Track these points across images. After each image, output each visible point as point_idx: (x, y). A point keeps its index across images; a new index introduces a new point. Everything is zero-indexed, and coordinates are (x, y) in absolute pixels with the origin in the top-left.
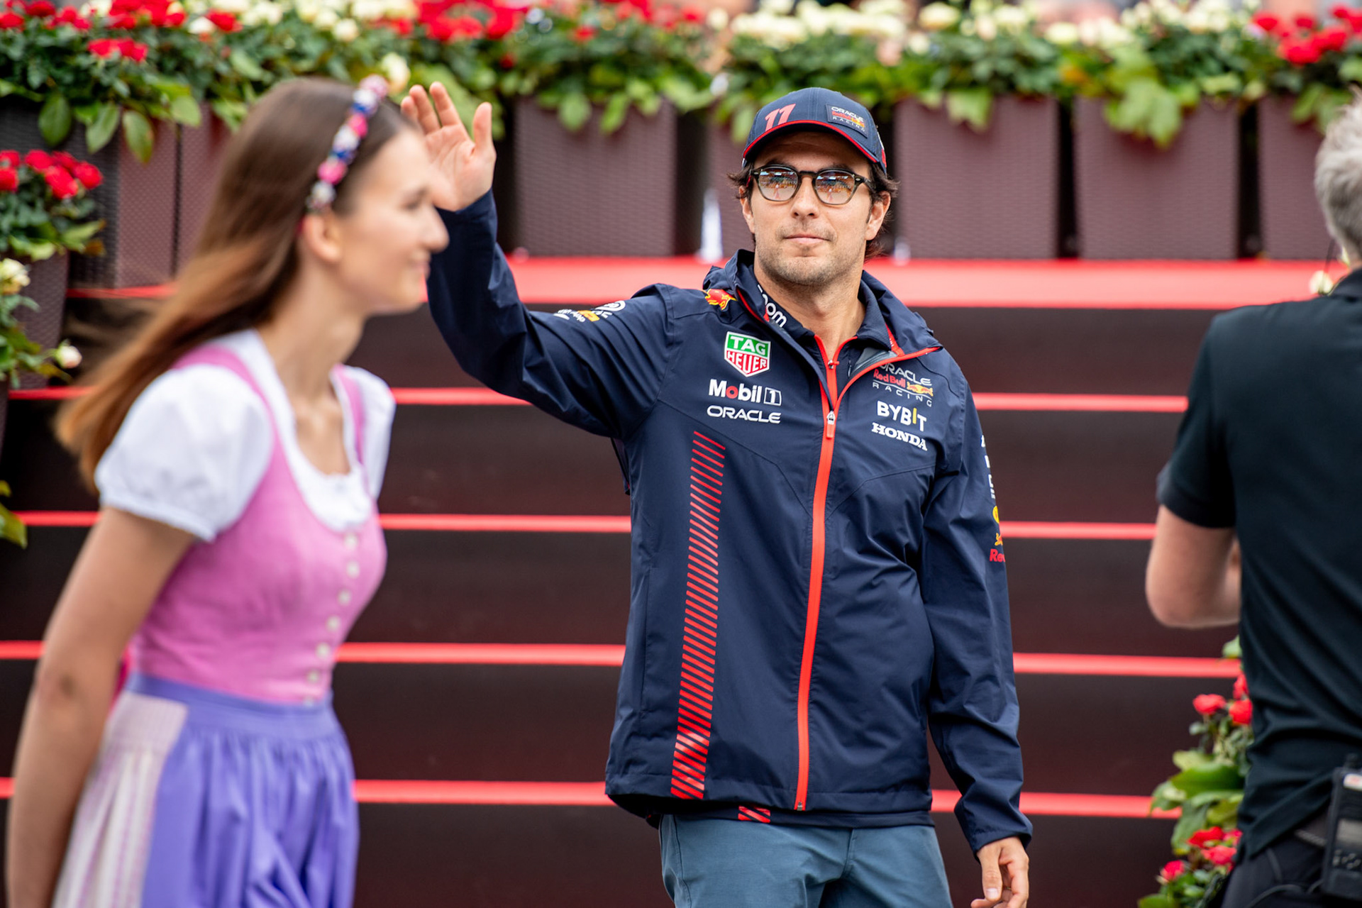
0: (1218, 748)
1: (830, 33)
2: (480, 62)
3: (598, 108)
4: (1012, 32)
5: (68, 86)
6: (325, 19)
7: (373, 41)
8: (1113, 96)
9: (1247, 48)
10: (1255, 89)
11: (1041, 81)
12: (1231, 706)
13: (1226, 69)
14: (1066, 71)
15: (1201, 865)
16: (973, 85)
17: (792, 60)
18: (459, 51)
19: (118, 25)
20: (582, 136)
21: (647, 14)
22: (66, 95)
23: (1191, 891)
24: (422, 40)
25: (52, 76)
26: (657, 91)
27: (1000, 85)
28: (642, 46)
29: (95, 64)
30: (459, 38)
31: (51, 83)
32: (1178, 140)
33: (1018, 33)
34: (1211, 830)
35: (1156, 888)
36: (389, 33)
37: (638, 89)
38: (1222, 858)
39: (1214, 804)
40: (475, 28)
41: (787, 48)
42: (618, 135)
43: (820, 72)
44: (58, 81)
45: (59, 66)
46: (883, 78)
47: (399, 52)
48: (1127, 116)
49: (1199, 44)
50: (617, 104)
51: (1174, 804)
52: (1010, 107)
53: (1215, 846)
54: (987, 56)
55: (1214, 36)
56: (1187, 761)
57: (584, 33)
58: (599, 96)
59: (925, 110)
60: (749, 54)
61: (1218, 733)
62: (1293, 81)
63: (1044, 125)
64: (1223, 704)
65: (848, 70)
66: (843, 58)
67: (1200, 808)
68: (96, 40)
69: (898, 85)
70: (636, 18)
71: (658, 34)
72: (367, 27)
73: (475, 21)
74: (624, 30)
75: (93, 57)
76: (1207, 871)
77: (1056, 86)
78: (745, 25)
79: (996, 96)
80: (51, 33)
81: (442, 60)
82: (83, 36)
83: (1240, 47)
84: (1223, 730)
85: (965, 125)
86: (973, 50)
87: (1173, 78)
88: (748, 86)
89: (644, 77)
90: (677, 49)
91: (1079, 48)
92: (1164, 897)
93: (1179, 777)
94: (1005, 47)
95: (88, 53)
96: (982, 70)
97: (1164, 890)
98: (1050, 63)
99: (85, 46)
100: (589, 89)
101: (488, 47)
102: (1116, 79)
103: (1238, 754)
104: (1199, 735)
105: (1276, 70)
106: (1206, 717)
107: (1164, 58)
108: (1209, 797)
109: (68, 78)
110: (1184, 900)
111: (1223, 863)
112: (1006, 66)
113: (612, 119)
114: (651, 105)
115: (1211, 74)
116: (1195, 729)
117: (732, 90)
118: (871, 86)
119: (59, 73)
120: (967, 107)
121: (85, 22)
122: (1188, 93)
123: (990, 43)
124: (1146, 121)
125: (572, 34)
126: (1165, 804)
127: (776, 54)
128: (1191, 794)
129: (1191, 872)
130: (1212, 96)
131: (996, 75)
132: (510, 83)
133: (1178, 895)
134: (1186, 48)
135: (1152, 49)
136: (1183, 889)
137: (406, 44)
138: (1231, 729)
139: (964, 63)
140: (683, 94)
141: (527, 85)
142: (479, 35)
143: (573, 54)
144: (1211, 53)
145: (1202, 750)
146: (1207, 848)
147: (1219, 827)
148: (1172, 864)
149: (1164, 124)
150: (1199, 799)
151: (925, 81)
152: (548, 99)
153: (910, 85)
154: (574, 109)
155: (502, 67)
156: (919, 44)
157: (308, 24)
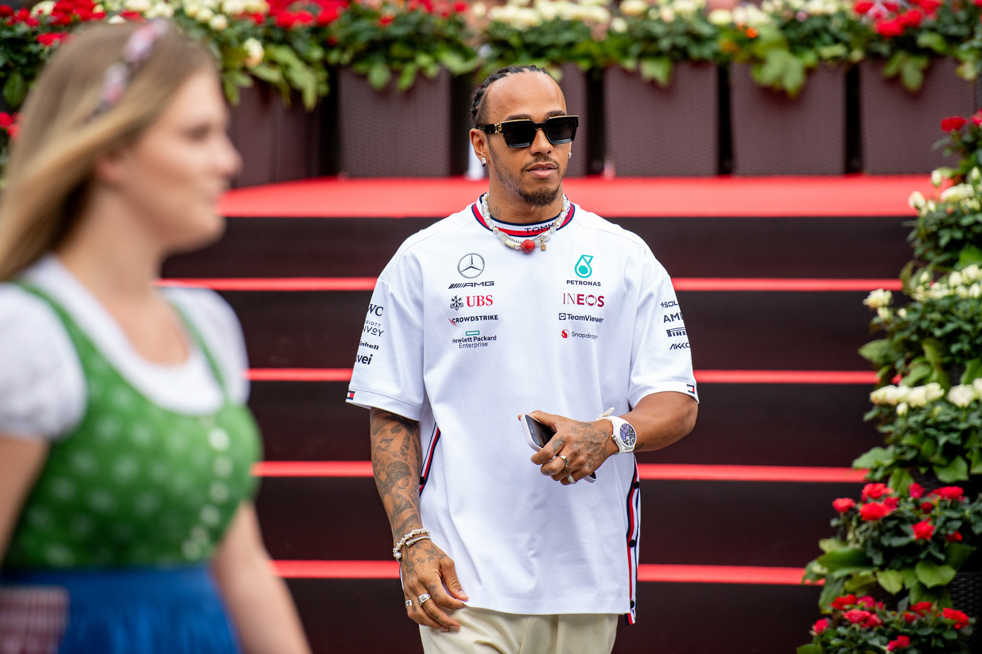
0: (850, 536)
1: (558, 19)
2: (313, 42)
3: (396, 74)
4: (685, 17)
5: (23, 66)
6: (204, 14)
7: (238, 29)
8: (757, 61)
9: (851, 26)
10: (857, 55)
11: (706, 51)
12: (860, 507)
13: (836, 41)
14: (723, 43)
15: (841, 622)
16: (658, 55)
17: (531, 38)
18: (298, 35)
19: (57, 23)
20: (385, 93)
21: (430, 8)
22: (22, 73)
23: (835, 642)
24: (271, 27)
25: (11, 59)
26: (437, 61)
27: (677, 55)
28: (426, 29)
29: (42, 51)
30: (298, 25)
31: (11, 64)
32: (803, 91)
33: (689, 18)
34: (847, 596)
35: (809, 639)
36: (249, 23)
37: (423, 60)
38: (856, 618)
39: (849, 577)
40: (309, 18)
41: (527, 29)
42: (410, 92)
43: (551, 46)
44: (16, 63)
45: (17, 52)
46: (595, 50)
47: (256, 37)
48: (768, 74)
49: (817, 24)
50: (409, 70)
51: (820, 576)
52: (685, 71)
53: (850, 609)
54: (668, 34)
55: (827, 17)
56: (829, 546)
57: (386, 21)
58: (396, 65)
59: (625, 72)
60: (501, 34)
61: (851, 525)
62: (884, 49)
63: (708, 81)
64: (853, 504)
65: (570, 45)
66: (567, 37)
67: (839, 579)
68: (43, 34)
69: (606, 55)
70: (422, 10)
71: (438, 21)
72: (233, 19)
73: (308, 13)
74: (414, 18)
75: (40, 46)
76: (846, 627)
77: (717, 54)
78: (498, 13)
79: (675, 62)
80: (11, 29)
81: (286, 41)
82: (33, 30)
83: (846, 25)
84: (854, 523)
85: (653, 83)
86: (658, 30)
87: (799, 48)
88: (501, 57)
89: (428, 51)
90: (450, 31)
91: (732, 27)
92: (815, 646)
93: (822, 558)
94: (680, 28)
95: (37, 42)
96: (665, 44)
97: (815, 640)
98: (712, 38)
99: (35, 38)
100: (389, 60)
101: (318, 31)
102: (758, 49)
103: (865, 541)
104: (837, 527)
105: (872, 41)
106: (842, 514)
107: (792, 34)
108: (845, 572)
109: (23, 61)
110: (829, 647)
111: (857, 622)
112: (682, 41)
113: (406, 81)
114: (432, 71)
115: (826, 45)
116: (834, 523)
117: (490, 60)
118: (587, 56)
119: (16, 57)
120: (654, 70)
121: (35, 20)
122: (810, 58)
123: (669, 25)
124: (780, 78)
125: (377, 22)
126: (813, 576)
127: (520, 34)
128: (832, 570)
129: (835, 628)
130: (826, 60)
131: (674, 48)
132: (334, 57)
133: (825, 644)
134: (808, 27)
135: (784, 28)
136: (830, 640)
137: (260, 31)
138: (860, 523)
139: (651, 39)
140: (455, 63)
141: (346, 58)
142: (312, 23)
143: (377, 35)
144: (826, 30)
145: (839, 537)
146: (845, 610)
147: (853, 593)
148: (820, 622)
149: (793, 81)
150: (838, 574)
151: (625, 52)
152: (361, 68)
153: (615, 55)
154: (379, 75)
155: (328, 45)
156: (620, 26)
157: (192, 18)
